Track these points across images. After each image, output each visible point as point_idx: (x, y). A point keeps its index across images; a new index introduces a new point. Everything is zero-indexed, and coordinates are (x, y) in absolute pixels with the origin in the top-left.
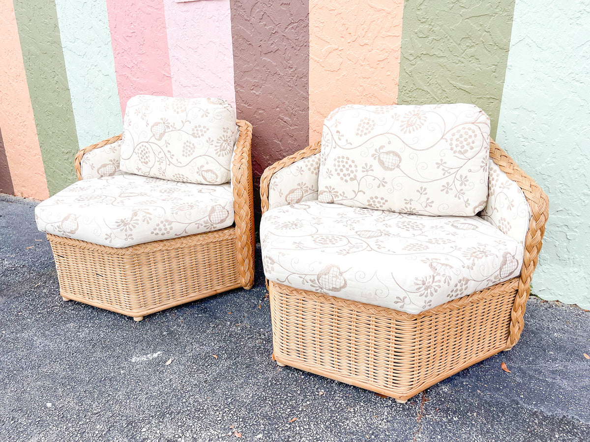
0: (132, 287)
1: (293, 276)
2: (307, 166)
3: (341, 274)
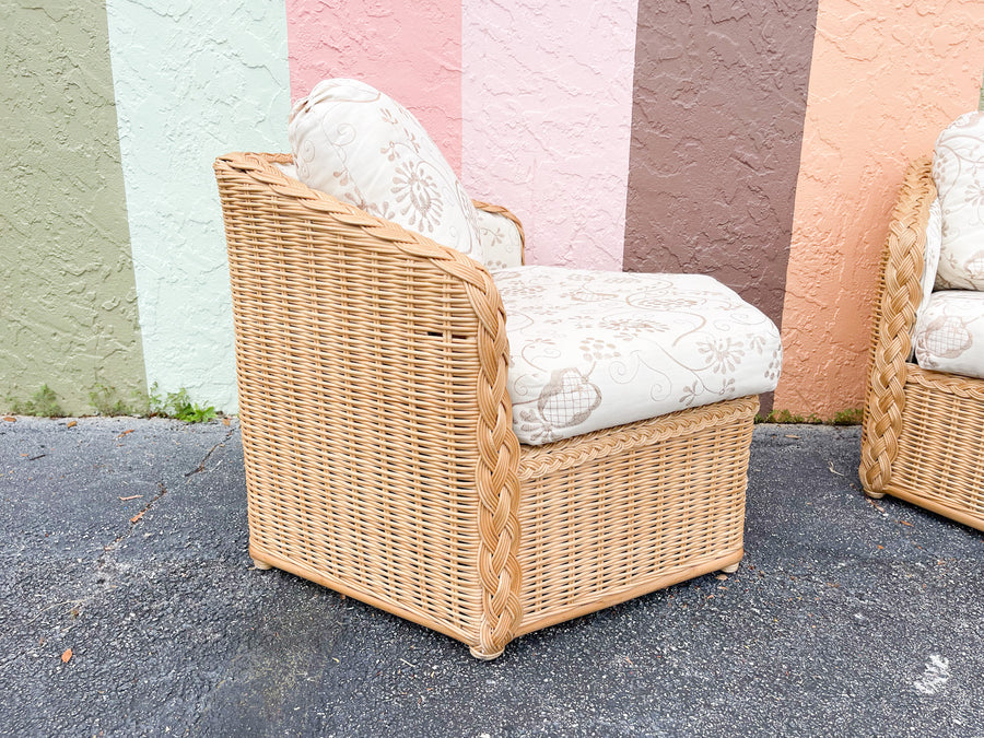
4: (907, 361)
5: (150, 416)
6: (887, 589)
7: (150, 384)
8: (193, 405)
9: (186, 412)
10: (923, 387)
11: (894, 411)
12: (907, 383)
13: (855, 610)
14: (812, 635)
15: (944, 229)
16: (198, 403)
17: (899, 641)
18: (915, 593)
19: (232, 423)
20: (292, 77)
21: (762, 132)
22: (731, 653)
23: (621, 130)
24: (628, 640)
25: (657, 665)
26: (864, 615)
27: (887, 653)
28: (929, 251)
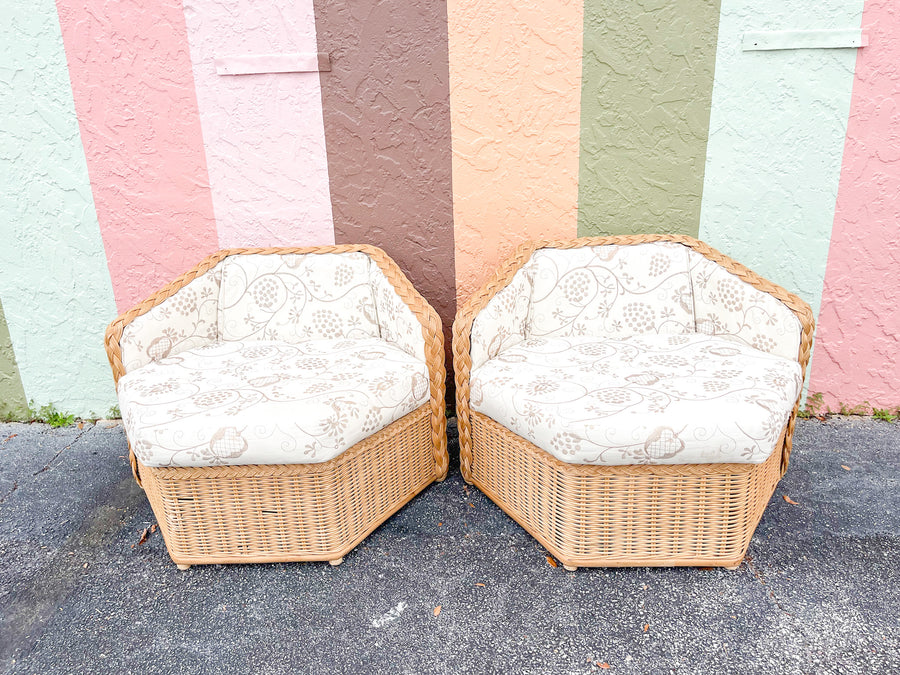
0: (331, 516)
1: (609, 451)
2: (503, 303)
3: (676, 436)
5: (31, 422)
7: (29, 400)
8: (59, 414)
9: (54, 418)
16: (62, 412)
18: (431, 558)
19: (85, 426)
23: (327, 223)
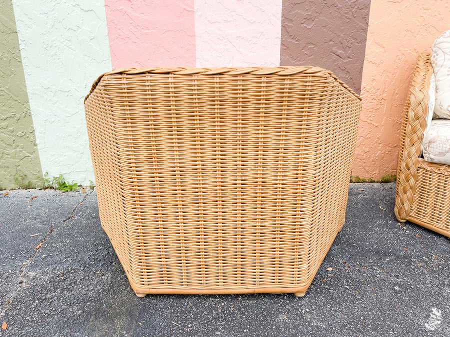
4: (419, 157)
5: (45, 189)
6: (410, 272)
7: (44, 173)
8: (66, 182)
9: (63, 186)
10: (426, 170)
11: (412, 181)
12: (419, 168)
13: (395, 285)
14: (375, 300)
15: (437, 89)
16: (69, 181)
17: (416, 301)
18: (423, 274)
19: (87, 191)
20: (107, 16)
21: (346, 40)
22: (336, 311)
23: (276, 40)
24: (285, 306)
25: (300, 320)
26: (399, 287)
27: (411, 308)
28: (430, 102)
